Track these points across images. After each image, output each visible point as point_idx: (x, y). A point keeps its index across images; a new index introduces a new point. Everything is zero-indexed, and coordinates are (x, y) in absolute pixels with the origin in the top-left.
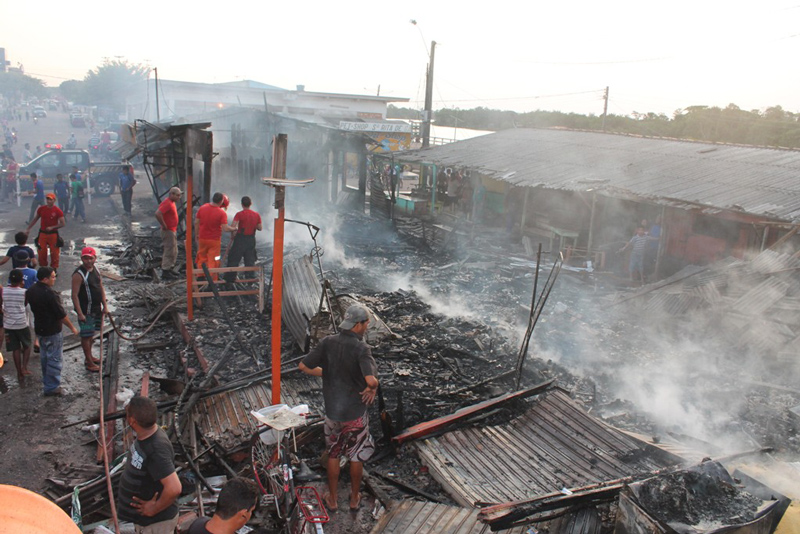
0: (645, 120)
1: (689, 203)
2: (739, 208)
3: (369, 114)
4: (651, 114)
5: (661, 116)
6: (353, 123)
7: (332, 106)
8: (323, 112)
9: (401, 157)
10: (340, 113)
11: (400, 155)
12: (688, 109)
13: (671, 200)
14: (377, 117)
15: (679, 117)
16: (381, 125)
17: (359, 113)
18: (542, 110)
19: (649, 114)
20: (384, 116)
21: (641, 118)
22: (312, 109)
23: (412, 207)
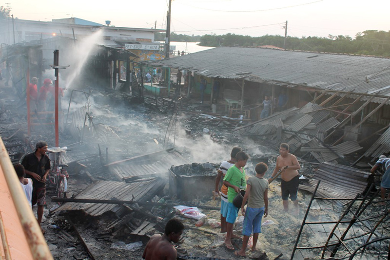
0: (337, 40)
1: (283, 82)
2: (305, 84)
3: (143, 39)
4: (340, 36)
5: (347, 37)
6: (133, 45)
7: (121, 35)
8: (116, 39)
9: (153, 64)
10: (126, 39)
11: (152, 62)
12: (364, 32)
13: (276, 81)
14: (148, 41)
15: (359, 38)
16: (150, 46)
17: (137, 39)
18: (269, 35)
19: (339, 36)
20: (153, 41)
21: (334, 39)
22: (109, 37)
23: (158, 91)
